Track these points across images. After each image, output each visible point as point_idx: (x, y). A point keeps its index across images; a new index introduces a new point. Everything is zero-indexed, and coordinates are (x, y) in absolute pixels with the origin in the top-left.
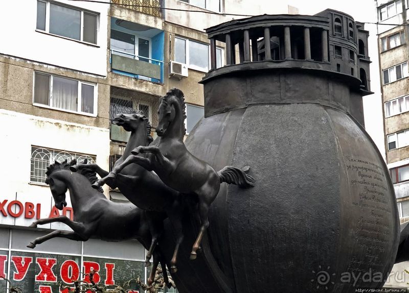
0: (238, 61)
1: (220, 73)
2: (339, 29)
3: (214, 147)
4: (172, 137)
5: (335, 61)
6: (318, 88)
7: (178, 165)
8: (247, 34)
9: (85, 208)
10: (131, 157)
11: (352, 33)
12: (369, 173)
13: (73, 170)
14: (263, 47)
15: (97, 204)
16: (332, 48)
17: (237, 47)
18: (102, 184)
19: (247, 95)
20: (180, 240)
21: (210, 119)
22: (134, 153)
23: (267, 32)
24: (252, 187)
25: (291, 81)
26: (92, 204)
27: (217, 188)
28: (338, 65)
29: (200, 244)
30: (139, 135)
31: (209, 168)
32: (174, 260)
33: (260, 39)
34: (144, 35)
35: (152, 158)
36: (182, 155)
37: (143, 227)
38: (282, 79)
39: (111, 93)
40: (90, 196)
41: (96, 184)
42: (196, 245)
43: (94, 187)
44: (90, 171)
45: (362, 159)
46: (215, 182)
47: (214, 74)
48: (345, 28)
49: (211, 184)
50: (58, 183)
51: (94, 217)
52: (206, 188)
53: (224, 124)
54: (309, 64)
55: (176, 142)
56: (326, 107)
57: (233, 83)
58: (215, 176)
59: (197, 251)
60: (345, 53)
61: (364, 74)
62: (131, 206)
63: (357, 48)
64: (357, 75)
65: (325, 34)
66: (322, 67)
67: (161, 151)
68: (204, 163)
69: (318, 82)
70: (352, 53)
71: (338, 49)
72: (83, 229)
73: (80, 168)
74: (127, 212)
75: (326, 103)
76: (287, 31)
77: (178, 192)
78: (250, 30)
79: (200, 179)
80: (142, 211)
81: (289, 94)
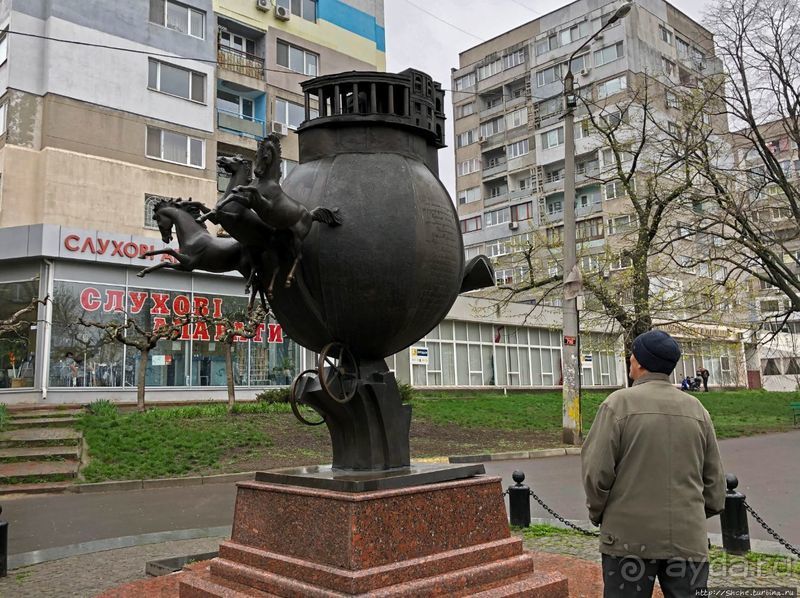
0: (329, 114)
1: (313, 123)
2: (419, 87)
3: (308, 190)
4: (269, 179)
5: (415, 116)
6: (399, 140)
7: (275, 204)
8: (337, 89)
9: (191, 242)
10: (231, 195)
11: (430, 92)
12: (441, 215)
13: (178, 206)
14: (352, 102)
15: (202, 239)
16: (412, 104)
17: (328, 101)
18: (204, 219)
19: (337, 144)
20: (277, 271)
21: (304, 166)
22: (235, 192)
23: (355, 87)
24: (340, 225)
25: (376, 133)
26: (197, 238)
27: (310, 226)
28: (418, 120)
29: (294, 274)
30: (239, 176)
31: (302, 207)
32: (271, 288)
33: (349, 94)
34: (248, 96)
35: (251, 198)
36: (278, 195)
37: (244, 260)
38: (368, 130)
39: (218, 148)
40: (194, 231)
41: (199, 219)
42: (290, 276)
43: (198, 222)
44: (194, 208)
45: (435, 203)
46: (308, 220)
47: (308, 125)
48: (424, 86)
49: (304, 222)
50: (164, 219)
51: (199, 250)
52: (299, 225)
53: (317, 170)
54: (391, 119)
55: (272, 183)
56: (405, 157)
57: (325, 134)
58: (308, 215)
59: (291, 280)
60: (424, 108)
61: (440, 129)
62: (232, 241)
63: (434, 105)
64: (433, 129)
65: (407, 90)
66: (403, 121)
67: (259, 191)
68: (298, 203)
69: (400, 135)
70: (429, 110)
71: (418, 106)
72: (188, 261)
73: (185, 204)
74: (228, 246)
75: (405, 153)
76: (374, 87)
77: (274, 229)
78: (341, 85)
79: (294, 217)
80: (242, 246)
81: (374, 145)
